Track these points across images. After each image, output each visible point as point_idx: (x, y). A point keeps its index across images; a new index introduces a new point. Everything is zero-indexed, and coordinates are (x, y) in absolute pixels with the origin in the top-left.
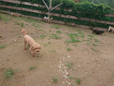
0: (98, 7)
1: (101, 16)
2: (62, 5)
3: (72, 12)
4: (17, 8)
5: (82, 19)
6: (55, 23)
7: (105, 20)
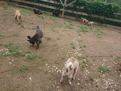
0: (107, 6)
1: (110, 14)
2: (75, 3)
3: (83, 9)
4: (35, 3)
5: (92, 16)
6: (67, 18)
7: (113, 18)
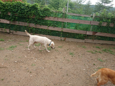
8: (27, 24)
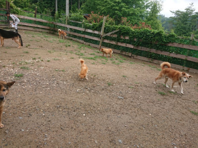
2: (117, 32)
3: (128, 40)
7: (167, 51)
8: (148, 50)
